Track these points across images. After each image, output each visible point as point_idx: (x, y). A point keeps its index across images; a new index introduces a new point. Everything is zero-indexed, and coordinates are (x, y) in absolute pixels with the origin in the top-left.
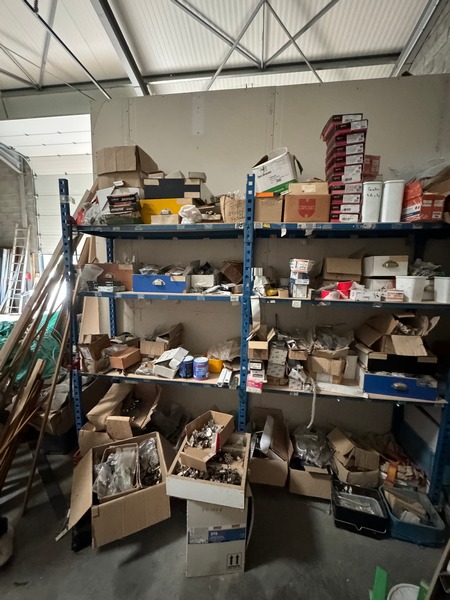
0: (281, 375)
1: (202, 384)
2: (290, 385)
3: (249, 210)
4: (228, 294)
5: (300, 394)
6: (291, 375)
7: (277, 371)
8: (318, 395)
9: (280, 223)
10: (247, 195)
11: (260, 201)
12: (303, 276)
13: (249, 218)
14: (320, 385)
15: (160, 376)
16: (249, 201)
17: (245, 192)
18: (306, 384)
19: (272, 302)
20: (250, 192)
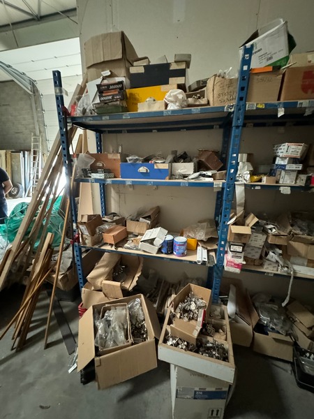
0: (257, 256)
1: (181, 260)
2: (265, 267)
3: (242, 89)
4: (211, 180)
5: (275, 274)
6: (268, 257)
7: (253, 253)
8: (295, 278)
9: (277, 102)
10: (242, 72)
11: (256, 77)
12: (294, 160)
13: (241, 99)
14: (296, 267)
15: (144, 251)
16: (243, 79)
17: (239, 68)
18: (284, 267)
19: (257, 188)
20: (245, 68)
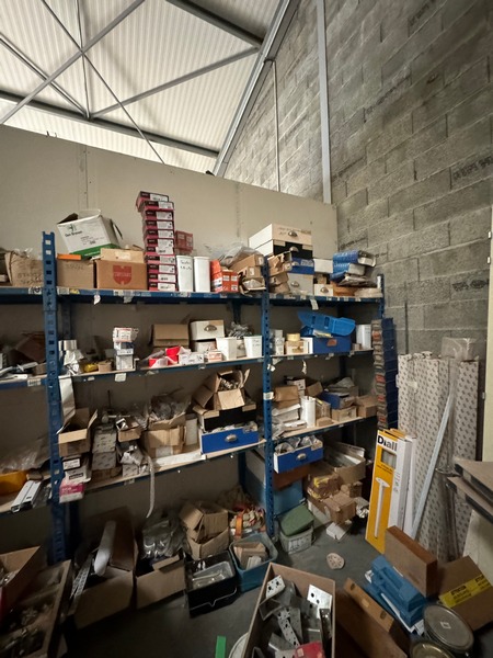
0: (112, 463)
2: (124, 474)
3: (49, 272)
4: (23, 377)
5: (137, 479)
6: (123, 460)
7: (105, 462)
8: (157, 474)
10: (44, 255)
11: (64, 263)
12: (126, 345)
13: (49, 282)
14: (159, 461)
16: (48, 263)
17: (41, 251)
18: (142, 465)
19: (90, 379)
20: (49, 252)
